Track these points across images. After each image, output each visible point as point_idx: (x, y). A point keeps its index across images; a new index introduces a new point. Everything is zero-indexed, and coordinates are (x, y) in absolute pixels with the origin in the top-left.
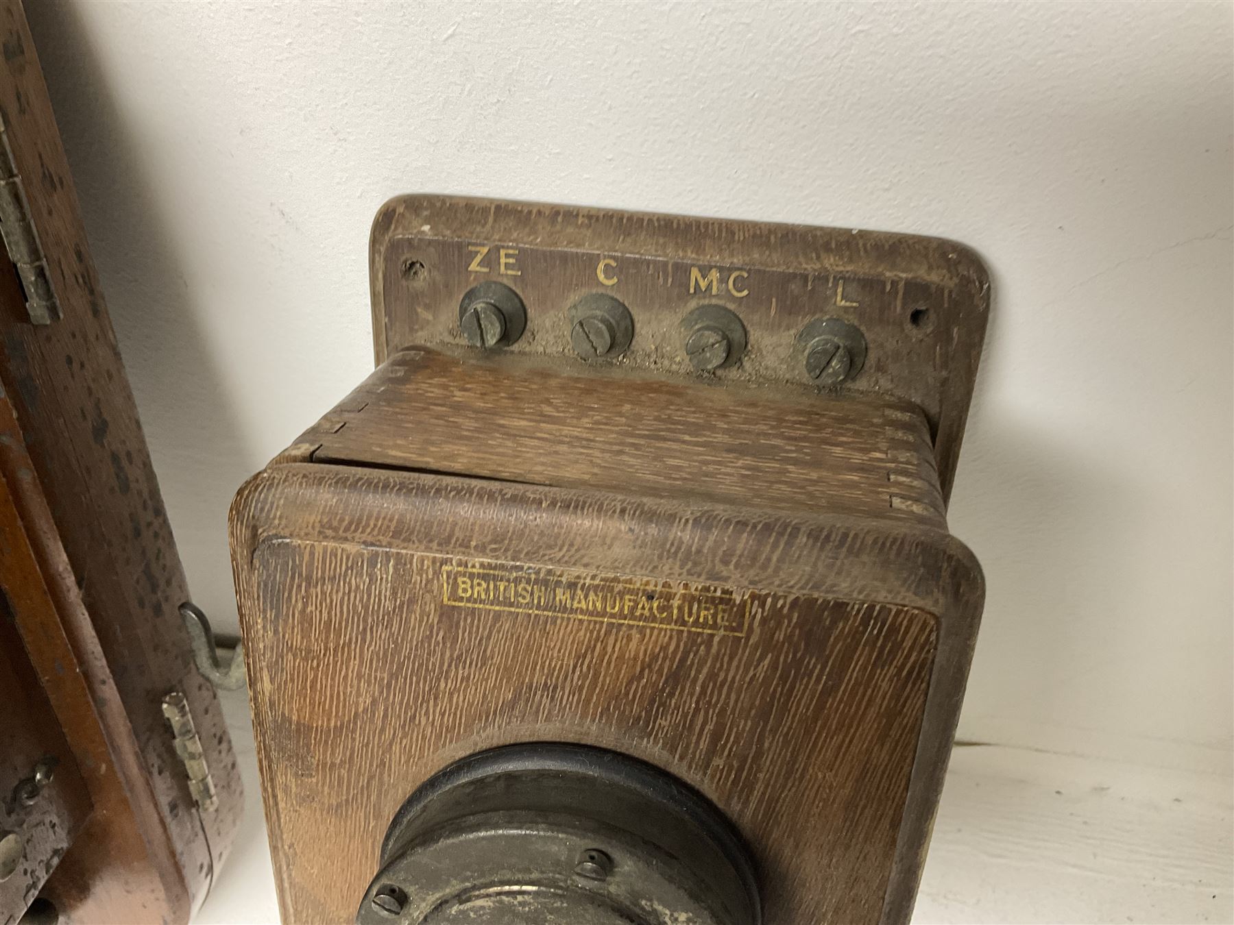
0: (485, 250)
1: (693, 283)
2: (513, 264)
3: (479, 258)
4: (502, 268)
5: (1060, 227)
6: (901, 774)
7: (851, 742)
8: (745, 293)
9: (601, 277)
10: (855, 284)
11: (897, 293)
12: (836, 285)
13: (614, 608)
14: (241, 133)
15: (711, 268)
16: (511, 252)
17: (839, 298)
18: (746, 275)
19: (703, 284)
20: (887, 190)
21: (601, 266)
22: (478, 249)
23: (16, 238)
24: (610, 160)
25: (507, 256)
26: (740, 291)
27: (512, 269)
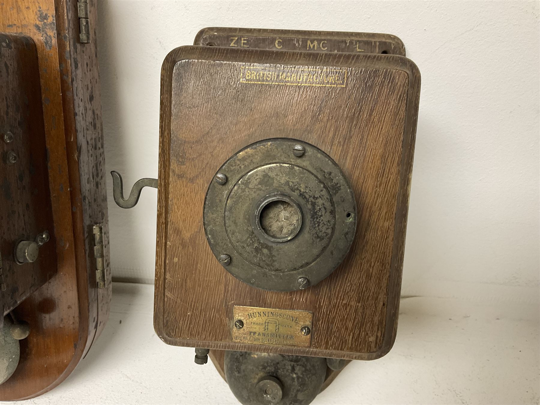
0: (236, 38)
1: (308, 46)
2: (246, 43)
3: (234, 41)
4: (242, 44)
5: (425, 30)
6: (400, 140)
7: (382, 128)
8: (326, 48)
9: (277, 46)
10: (362, 43)
11: (376, 46)
12: (356, 44)
13: (299, 79)
14: (151, 9)
15: (314, 40)
16: (245, 38)
17: (357, 48)
18: (326, 42)
19: (312, 46)
20: (369, 18)
21: (277, 42)
22: (234, 38)
23: (82, 8)
24: (279, 12)
25: (244, 40)
26: (324, 48)
27: (246, 45)
